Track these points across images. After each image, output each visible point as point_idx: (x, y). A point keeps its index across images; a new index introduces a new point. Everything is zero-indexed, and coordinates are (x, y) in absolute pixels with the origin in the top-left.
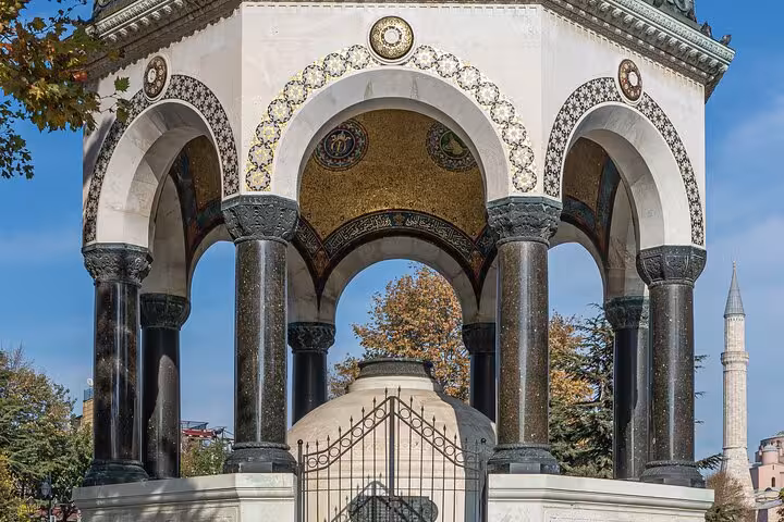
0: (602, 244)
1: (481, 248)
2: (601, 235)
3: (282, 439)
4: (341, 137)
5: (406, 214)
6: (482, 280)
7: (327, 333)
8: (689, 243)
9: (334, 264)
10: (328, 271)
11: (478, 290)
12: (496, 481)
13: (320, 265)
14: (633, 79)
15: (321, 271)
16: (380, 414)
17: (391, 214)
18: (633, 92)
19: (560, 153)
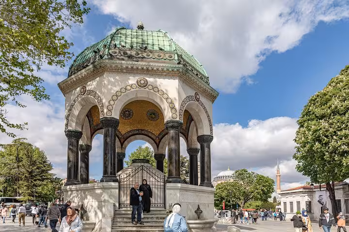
0: (187, 137)
1: (159, 138)
2: (186, 135)
3: (115, 175)
4: (127, 112)
5: (142, 130)
6: (159, 145)
7: (124, 155)
8: (210, 134)
9: (125, 140)
10: (124, 142)
11: (158, 147)
12: (168, 185)
13: (122, 141)
14: (198, 97)
15: (122, 142)
16: (139, 169)
17: (138, 130)
18: (198, 100)
19: (182, 111)
